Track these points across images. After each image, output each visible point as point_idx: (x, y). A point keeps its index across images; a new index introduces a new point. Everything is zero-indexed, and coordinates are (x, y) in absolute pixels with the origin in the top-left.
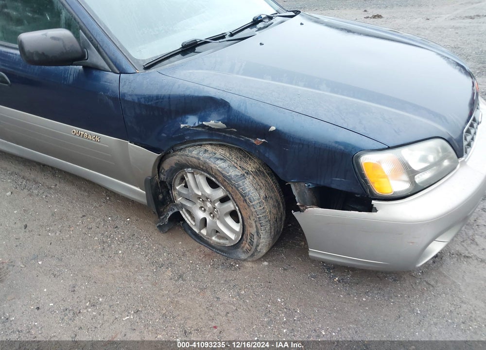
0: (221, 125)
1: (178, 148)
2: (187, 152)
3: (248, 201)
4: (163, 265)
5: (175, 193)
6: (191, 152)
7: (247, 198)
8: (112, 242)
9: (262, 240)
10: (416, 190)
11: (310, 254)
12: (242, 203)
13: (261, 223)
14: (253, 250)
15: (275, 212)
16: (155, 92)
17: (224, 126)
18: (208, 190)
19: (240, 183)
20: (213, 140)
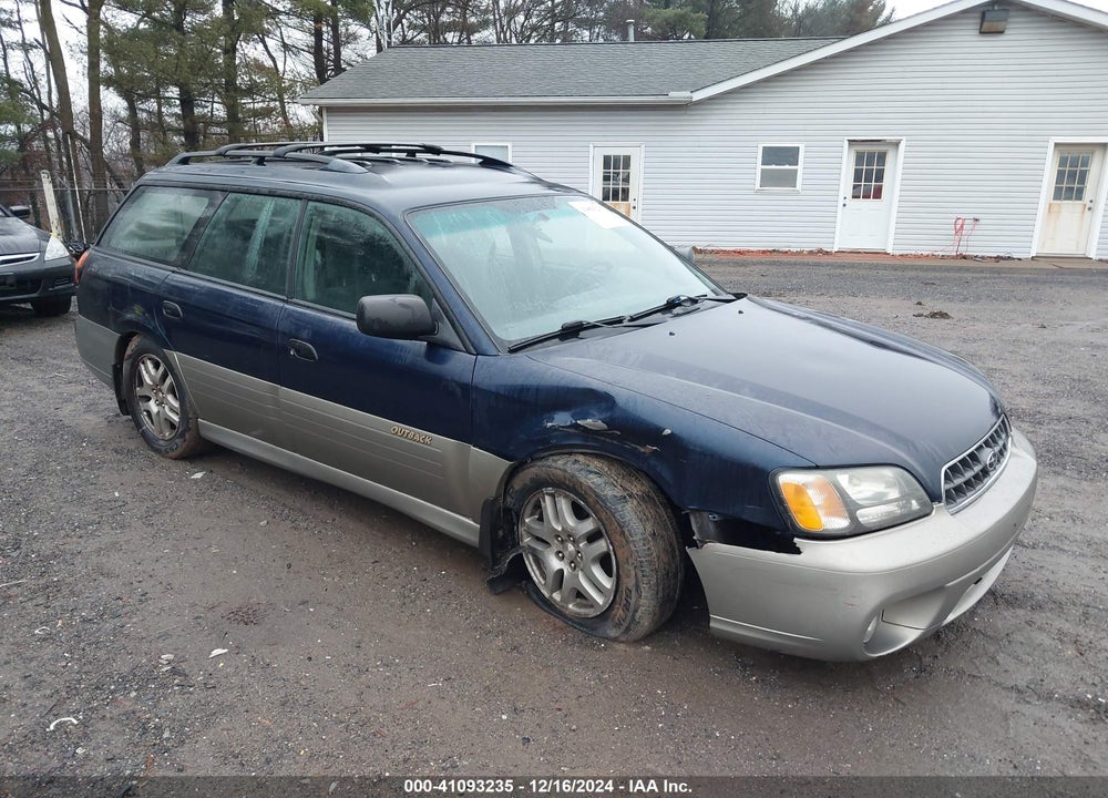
0: (600, 425)
1: (537, 456)
2: (550, 462)
3: (627, 533)
4: (490, 632)
5: (522, 530)
6: (556, 461)
7: (625, 530)
8: (417, 597)
9: (642, 601)
10: (857, 531)
11: (712, 624)
12: (618, 537)
13: (642, 571)
14: (628, 620)
15: (666, 560)
16: (520, 381)
17: (605, 426)
18: (571, 521)
19: (619, 507)
20: (587, 447)
